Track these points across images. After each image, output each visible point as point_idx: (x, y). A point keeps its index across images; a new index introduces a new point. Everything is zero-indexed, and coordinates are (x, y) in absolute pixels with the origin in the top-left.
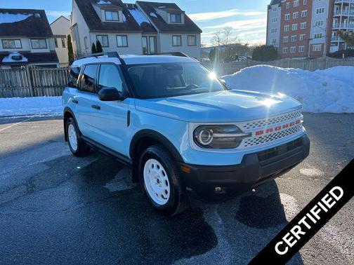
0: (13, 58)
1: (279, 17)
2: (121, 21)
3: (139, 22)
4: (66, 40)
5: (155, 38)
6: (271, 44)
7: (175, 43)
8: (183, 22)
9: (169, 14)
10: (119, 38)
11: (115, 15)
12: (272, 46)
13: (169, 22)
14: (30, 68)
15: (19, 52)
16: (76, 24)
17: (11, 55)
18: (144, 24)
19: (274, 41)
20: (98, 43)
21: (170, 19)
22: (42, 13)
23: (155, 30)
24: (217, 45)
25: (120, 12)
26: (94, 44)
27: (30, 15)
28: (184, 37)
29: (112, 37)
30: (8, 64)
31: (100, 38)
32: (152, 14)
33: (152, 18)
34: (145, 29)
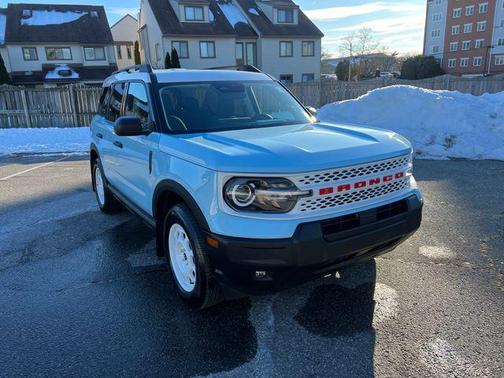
0: (60, 73)
1: (443, 13)
2: (207, 21)
3: (233, 22)
4: (132, 49)
5: (255, 44)
6: (430, 53)
7: (283, 54)
8: (296, 22)
9: (276, 10)
10: (204, 45)
11: (199, 12)
12: (432, 57)
13: (275, 22)
14: (74, 88)
15: (69, 65)
16: (145, 26)
17: (57, 69)
18: (240, 24)
19: (436, 49)
20: (174, 52)
21: (276, 17)
22: (100, 10)
23: (256, 34)
24: (348, 55)
25: (206, 8)
26: (168, 54)
27: (84, 13)
28: (297, 43)
29: (193, 43)
30: (53, 81)
31: (176, 46)
32: (252, 11)
33: (251, 16)
34: (242, 32)
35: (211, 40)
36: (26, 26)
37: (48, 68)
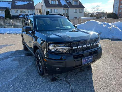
0: (23, 16)
3: (63, 4)
4: (40, 10)
5: (68, 10)
7: (75, 12)
8: (78, 4)
9: (73, 2)
10: (55, 10)
11: (55, 2)
13: (73, 4)
15: (25, 14)
16: (43, 5)
17: (22, 15)
18: (65, 5)
19: (116, 11)
22: (33, 1)
23: (68, 7)
27: (29, 2)
30: (21, 18)
31: (49, 10)
32: (68, 2)
35: (57, 8)
36: (16, 5)
37: (20, 15)
